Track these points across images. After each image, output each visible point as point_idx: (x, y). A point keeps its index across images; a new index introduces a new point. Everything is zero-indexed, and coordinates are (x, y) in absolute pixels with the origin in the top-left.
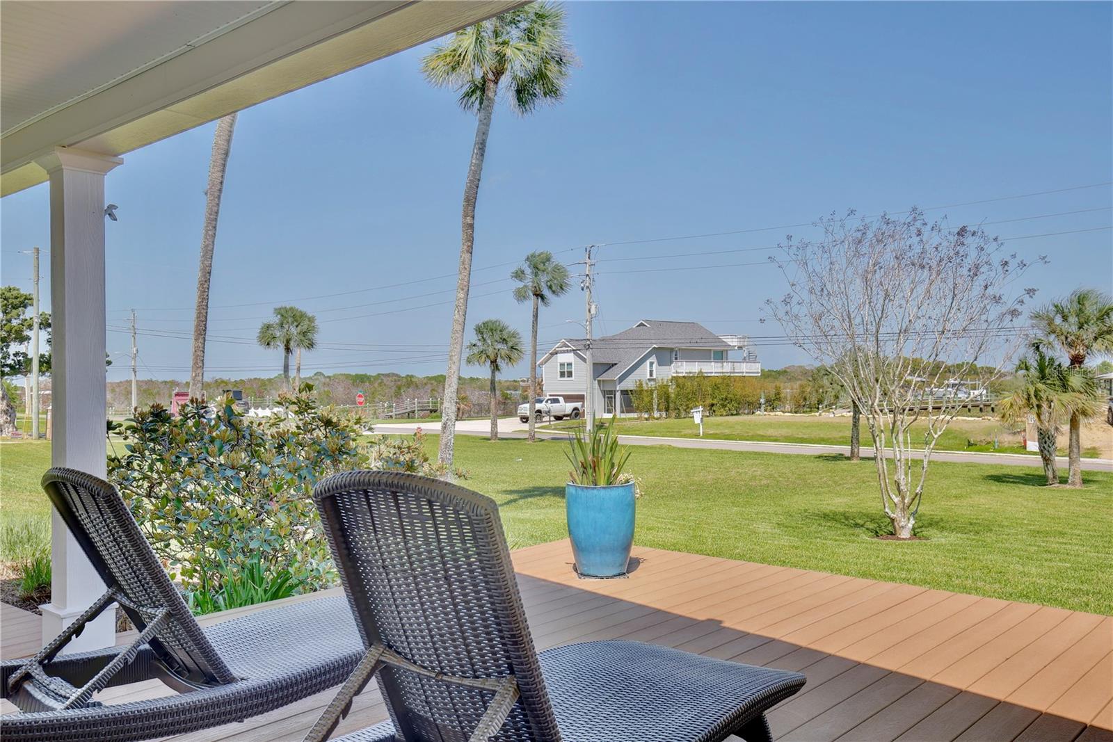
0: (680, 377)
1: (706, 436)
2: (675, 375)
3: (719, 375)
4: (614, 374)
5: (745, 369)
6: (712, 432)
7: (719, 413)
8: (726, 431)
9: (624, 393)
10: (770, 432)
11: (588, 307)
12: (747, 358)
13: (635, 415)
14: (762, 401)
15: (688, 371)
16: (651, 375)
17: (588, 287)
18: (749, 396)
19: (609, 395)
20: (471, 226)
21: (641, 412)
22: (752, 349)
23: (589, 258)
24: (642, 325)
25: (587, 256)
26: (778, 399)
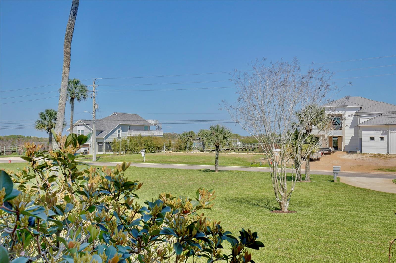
0: (132, 137)
1: (146, 162)
2: (129, 136)
3: (147, 136)
4: (102, 135)
5: (157, 133)
6: (148, 160)
7: (147, 152)
8: (154, 159)
9: (108, 143)
10: (172, 160)
11: (94, 105)
12: (158, 129)
13: (113, 153)
14: (164, 147)
15: (135, 134)
16: (119, 136)
17: (94, 97)
18: (159, 145)
19: (100, 144)
20: (69, 53)
21: (115, 151)
22: (160, 125)
23: (94, 84)
24: (114, 114)
25: (94, 83)
26: (170, 146)
